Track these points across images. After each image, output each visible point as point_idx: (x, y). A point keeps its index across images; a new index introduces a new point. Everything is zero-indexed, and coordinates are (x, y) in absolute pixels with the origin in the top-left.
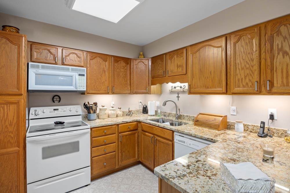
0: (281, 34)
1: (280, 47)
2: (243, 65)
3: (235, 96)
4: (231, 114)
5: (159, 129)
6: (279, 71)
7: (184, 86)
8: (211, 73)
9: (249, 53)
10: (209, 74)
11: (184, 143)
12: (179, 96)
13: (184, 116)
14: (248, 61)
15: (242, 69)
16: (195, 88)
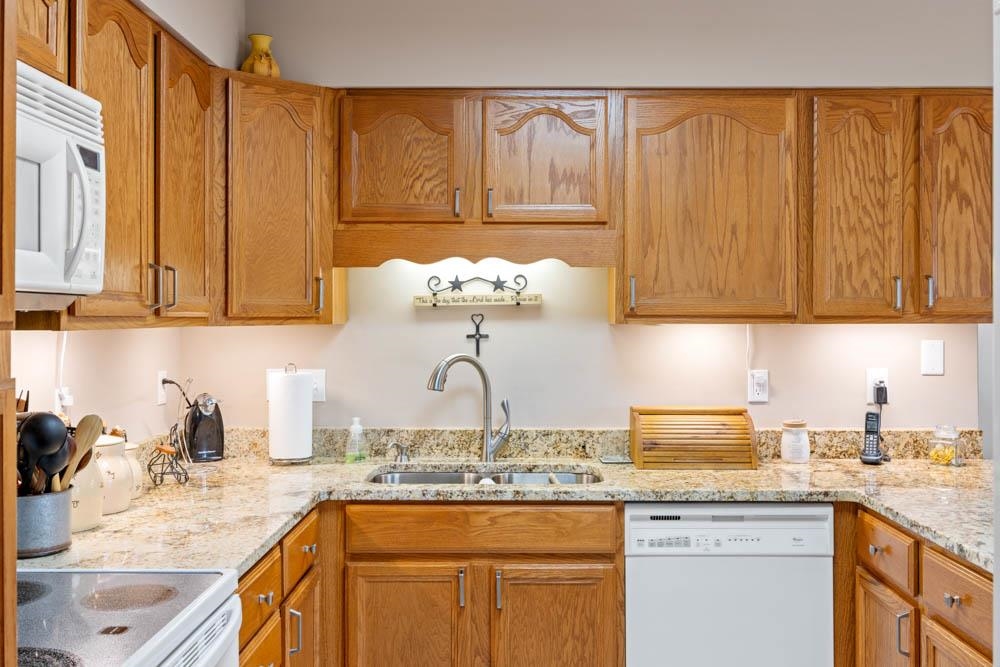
0: (955, 139)
1: (952, 176)
2: (853, 219)
3: (765, 329)
4: (750, 399)
5: (517, 514)
6: (950, 250)
7: (519, 280)
8: (734, 232)
9: (872, 180)
10: (729, 234)
11: (687, 543)
12: (483, 331)
13: (522, 435)
14: (869, 207)
15: (852, 230)
16: (655, 295)
